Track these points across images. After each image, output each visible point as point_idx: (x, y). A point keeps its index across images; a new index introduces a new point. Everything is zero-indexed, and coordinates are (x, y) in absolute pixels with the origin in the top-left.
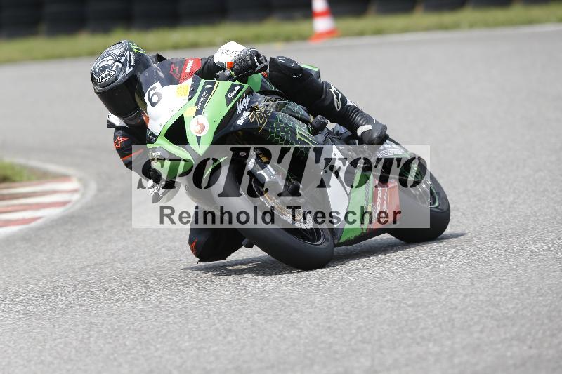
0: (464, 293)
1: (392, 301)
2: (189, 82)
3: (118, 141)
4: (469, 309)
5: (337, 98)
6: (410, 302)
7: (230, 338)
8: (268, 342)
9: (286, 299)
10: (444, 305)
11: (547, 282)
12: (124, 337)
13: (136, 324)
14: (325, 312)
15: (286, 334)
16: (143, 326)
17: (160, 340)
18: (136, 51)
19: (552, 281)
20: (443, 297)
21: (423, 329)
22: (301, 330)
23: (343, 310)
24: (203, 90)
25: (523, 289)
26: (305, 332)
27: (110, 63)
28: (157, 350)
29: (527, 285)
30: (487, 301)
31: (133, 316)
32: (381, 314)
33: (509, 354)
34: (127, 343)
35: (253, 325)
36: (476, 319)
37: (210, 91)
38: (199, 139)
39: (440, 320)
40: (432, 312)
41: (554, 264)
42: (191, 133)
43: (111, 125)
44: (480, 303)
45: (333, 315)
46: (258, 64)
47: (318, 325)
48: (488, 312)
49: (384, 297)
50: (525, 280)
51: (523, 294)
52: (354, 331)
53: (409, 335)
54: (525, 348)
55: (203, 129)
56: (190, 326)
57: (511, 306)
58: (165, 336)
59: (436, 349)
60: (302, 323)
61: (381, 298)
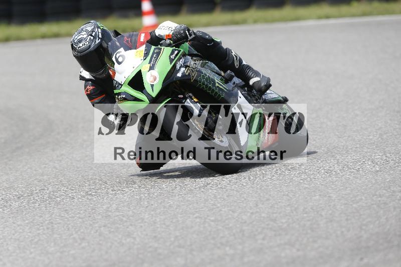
0: (251, 211)
1: (200, 217)
2: (143, 48)
3: (88, 89)
4: (254, 223)
5: (237, 59)
6: (212, 218)
7: (83, 245)
8: (111, 247)
9: (123, 216)
10: (237, 220)
11: (310, 204)
12: (7, 244)
13: (16, 235)
14: (152, 226)
15: (124, 241)
16: (21, 236)
17: (33, 246)
18: (102, 28)
19: (313, 203)
20: (236, 215)
21: (222, 237)
22: (134, 238)
23: (164, 224)
24: (154, 53)
25: (293, 208)
26: (138, 239)
27: (85, 36)
28: (31, 253)
29: (296, 206)
30: (267, 217)
31: (14, 229)
32: (192, 227)
33: (283, 255)
34: (10, 248)
35: (100, 235)
36: (260, 230)
37: (158, 54)
38: (152, 86)
39: (234, 231)
40: (228, 225)
41: (314, 191)
42: (147, 82)
43: (82, 78)
44: (262, 219)
45: (158, 228)
46: (189, 36)
47: (147, 235)
48: (268, 225)
49: (194, 214)
50: (295, 202)
51: (292, 212)
52: (172, 239)
53: (212, 242)
54: (294, 250)
55: (155, 79)
56: (55, 236)
57: (284, 221)
58: (37, 243)
59: (232, 252)
60: (135, 233)
61: (191, 216)
